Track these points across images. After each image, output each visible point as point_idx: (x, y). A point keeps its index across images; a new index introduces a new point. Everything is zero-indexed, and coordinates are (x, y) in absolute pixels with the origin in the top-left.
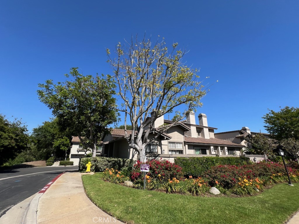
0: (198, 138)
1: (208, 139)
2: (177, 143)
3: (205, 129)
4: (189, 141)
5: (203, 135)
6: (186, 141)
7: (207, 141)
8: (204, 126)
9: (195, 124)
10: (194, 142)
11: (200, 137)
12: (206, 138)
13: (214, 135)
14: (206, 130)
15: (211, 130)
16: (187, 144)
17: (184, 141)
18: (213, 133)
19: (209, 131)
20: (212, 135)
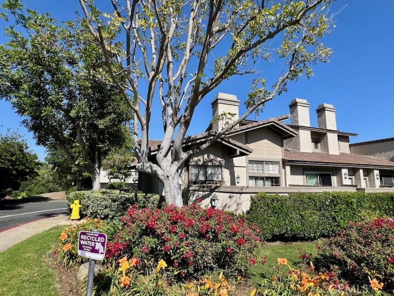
0: (313, 153)
1: (336, 156)
2: (268, 162)
3: (329, 135)
4: (294, 159)
5: (326, 147)
6: (286, 158)
7: (334, 159)
8: (328, 128)
9: (309, 126)
10: (305, 160)
11: (319, 151)
12: (331, 152)
13: (348, 147)
14: (332, 138)
15: (342, 137)
16: (288, 165)
17: (284, 158)
18: (347, 144)
19: (338, 140)
20: (345, 147)
